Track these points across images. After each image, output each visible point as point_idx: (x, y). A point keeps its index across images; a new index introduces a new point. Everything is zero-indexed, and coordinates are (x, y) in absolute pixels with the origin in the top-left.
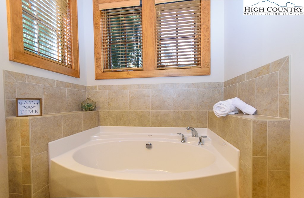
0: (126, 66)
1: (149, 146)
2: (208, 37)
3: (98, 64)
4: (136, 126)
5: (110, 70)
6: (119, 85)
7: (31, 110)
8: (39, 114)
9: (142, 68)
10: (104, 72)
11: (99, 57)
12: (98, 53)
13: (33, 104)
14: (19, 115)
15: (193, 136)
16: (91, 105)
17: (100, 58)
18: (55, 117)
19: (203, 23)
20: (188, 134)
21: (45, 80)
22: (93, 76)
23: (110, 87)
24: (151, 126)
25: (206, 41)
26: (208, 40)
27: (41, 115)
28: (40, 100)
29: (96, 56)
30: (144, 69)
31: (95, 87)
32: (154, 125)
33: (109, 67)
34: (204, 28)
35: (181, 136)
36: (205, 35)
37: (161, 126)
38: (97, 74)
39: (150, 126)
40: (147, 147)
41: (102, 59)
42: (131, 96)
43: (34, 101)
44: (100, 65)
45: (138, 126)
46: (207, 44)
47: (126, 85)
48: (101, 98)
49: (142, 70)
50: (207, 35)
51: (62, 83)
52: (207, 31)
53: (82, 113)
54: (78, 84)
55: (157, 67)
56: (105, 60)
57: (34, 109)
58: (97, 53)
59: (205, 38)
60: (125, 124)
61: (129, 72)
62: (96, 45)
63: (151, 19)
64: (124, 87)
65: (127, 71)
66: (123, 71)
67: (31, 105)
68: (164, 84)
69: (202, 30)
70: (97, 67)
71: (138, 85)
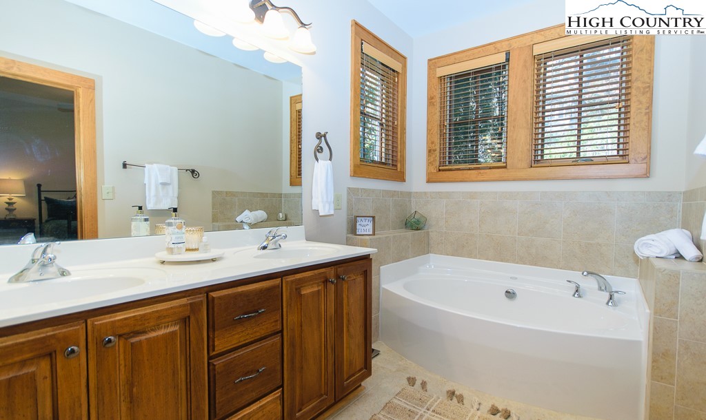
0: (476, 161)
1: (510, 294)
2: (648, 105)
3: (432, 160)
4: (490, 260)
5: (450, 167)
6: (463, 193)
7: (365, 228)
8: (371, 233)
9: (505, 164)
10: (440, 170)
11: (434, 148)
12: (433, 143)
13: (367, 223)
14: (357, 233)
15: (600, 289)
16: (418, 222)
17: (435, 150)
18: (386, 237)
19: (637, 78)
20: (589, 284)
21: (373, 191)
22: (424, 177)
23: (448, 195)
24: (517, 263)
25: (641, 113)
26: (647, 111)
27: (374, 234)
28: (373, 217)
29: (428, 146)
30: (508, 167)
31: (425, 193)
32: (522, 261)
33: (447, 162)
34: (638, 88)
35: (573, 286)
36: (638, 101)
37: (535, 265)
38: (429, 174)
39: (514, 262)
40: (506, 296)
41: (438, 150)
42: (483, 211)
43: (368, 218)
44: (435, 160)
45: (494, 260)
46: (645, 118)
47: (475, 192)
48: (434, 212)
49: (505, 167)
50: (644, 99)
51: (387, 192)
52: (644, 93)
53: (410, 233)
54: (403, 190)
55: (533, 162)
56: (442, 153)
57: (367, 227)
58: (430, 142)
59: (640, 106)
60: (470, 255)
61: (482, 171)
62: (429, 130)
63: (524, 81)
64: (472, 195)
65: (478, 168)
66: (470, 169)
67: (365, 223)
68: (546, 192)
69: (633, 91)
70: (430, 163)
71: (496, 193)
